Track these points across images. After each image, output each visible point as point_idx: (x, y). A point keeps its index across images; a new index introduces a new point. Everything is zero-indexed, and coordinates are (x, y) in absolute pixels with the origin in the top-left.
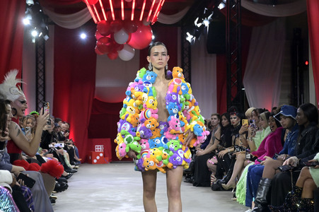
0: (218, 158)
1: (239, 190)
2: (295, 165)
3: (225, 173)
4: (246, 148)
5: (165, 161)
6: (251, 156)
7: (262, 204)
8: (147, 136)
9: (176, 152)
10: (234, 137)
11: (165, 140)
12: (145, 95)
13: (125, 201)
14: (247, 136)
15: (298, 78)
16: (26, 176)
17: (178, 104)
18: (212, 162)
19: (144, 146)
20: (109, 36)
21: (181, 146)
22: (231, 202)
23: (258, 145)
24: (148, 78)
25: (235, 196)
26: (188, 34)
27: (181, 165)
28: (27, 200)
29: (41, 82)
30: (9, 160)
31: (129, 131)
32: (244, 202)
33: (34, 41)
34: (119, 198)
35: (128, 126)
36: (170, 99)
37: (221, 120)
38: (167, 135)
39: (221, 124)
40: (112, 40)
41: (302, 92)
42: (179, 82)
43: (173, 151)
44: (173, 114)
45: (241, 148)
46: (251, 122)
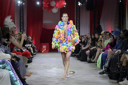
0: (90, 51)
1: (98, 63)
2: (120, 53)
3: (93, 56)
4: (101, 47)
5: (67, 50)
6: (103, 50)
7: (107, 68)
8: (61, 42)
9: (70, 47)
10: (96, 42)
11: (67, 43)
12: (60, 30)
13: (54, 67)
14: (101, 42)
15: (121, 20)
16: (16, 57)
17: (71, 32)
18: (88, 52)
19: (60, 45)
20: (48, 3)
21: (71, 45)
22: (95, 67)
23: (105, 45)
24: (62, 24)
25: (96, 65)
26: (79, 2)
27: (71, 51)
28: (17, 66)
29: (22, 21)
30: (10, 51)
31: (55, 41)
32: (100, 67)
33: (19, 5)
34: (52, 66)
35: (55, 39)
36: (68, 30)
37: (91, 36)
38: (67, 42)
39: (91, 37)
40: (49, 5)
41: (123, 25)
42: (72, 25)
43: (69, 46)
44: (69, 35)
45: (99, 47)
46: (103, 37)
